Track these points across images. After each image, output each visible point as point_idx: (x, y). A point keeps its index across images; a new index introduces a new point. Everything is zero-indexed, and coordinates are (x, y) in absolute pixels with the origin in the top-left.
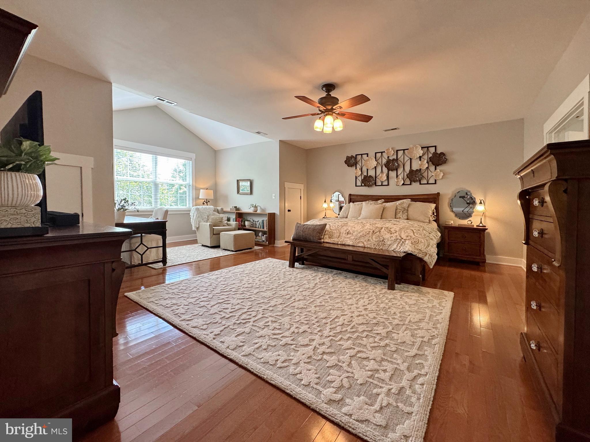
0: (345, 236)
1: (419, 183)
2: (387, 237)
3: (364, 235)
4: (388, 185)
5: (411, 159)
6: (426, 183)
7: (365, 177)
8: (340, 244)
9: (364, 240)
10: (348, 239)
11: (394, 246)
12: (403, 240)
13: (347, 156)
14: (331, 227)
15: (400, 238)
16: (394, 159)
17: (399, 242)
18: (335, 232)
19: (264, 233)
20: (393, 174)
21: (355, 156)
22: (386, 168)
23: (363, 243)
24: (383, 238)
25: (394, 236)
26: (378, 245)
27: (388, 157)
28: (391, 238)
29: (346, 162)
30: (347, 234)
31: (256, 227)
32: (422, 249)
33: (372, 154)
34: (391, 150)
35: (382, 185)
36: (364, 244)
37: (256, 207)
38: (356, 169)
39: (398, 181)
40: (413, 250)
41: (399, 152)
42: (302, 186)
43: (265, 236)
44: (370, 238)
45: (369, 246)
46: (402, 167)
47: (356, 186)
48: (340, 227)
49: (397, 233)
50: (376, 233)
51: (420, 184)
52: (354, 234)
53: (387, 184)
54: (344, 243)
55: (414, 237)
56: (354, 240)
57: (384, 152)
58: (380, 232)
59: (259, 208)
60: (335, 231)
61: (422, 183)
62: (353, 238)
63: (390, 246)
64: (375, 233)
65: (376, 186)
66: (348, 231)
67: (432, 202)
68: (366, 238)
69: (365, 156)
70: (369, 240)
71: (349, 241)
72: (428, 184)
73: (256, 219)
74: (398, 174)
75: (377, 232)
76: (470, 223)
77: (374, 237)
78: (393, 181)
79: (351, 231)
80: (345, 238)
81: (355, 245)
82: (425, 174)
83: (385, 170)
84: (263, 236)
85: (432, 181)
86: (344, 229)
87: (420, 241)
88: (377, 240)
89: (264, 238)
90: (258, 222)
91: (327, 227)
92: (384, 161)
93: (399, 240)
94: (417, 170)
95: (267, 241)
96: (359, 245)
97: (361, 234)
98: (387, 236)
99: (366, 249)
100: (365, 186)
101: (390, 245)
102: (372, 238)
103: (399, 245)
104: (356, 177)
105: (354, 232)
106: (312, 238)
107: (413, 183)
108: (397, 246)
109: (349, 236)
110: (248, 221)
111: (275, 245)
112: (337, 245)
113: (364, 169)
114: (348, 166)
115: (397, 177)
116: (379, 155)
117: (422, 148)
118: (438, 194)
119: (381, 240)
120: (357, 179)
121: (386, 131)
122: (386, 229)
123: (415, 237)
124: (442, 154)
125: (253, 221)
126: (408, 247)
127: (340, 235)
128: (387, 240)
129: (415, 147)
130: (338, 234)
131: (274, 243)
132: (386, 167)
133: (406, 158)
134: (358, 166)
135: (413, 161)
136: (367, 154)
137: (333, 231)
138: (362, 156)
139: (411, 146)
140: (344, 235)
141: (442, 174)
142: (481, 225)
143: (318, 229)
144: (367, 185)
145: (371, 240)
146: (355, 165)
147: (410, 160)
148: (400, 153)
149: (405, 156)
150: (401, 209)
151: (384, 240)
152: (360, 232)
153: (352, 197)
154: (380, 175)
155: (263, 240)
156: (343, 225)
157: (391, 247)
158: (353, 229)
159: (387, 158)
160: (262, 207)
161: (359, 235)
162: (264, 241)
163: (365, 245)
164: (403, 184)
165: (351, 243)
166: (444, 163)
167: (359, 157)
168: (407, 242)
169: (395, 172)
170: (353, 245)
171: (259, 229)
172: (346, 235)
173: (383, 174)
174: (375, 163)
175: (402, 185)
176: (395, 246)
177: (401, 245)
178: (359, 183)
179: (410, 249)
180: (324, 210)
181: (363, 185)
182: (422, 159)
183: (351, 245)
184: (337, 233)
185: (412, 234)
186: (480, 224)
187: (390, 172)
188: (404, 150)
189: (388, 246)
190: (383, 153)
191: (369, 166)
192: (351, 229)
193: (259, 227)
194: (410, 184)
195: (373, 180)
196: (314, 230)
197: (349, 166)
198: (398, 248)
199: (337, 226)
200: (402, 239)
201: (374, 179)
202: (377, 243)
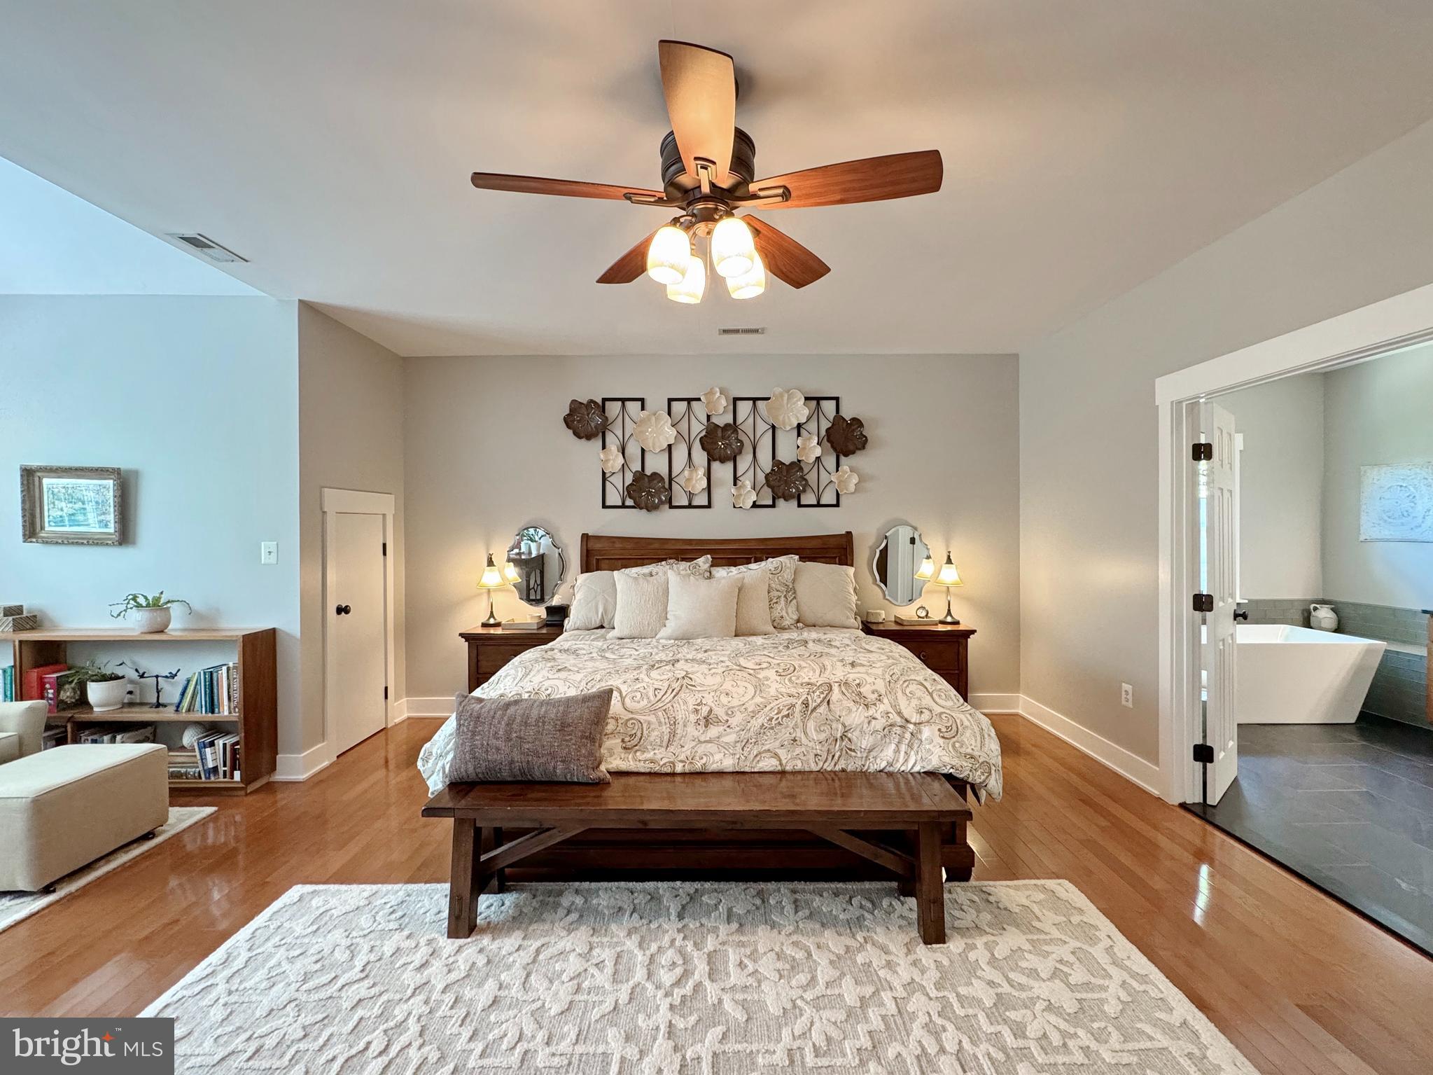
0: (696, 734)
1: (796, 503)
2: (857, 721)
3: (774, 722)
4: (709, 506)
5: (773, 427)
6: (815, 503)
7: (640, 476)
8: (683, 774)
9: (777, 743)
10: (711, 748)
11: (884, 753)
12: (911, 727)
13: (574, 402)
14: (627, 701)
15: (898, 720)
16: (727, 425)
17: (902, 737)
18: (649, 723)
19: (214, 729)
20: (723, 471)
21: (599, 401)
22: (705, 453)
23: (776, 756)
24: (843, 725)
25: (878, 716)
26: (830, 758)
27: (709, 417)
28: (869, 722)
29: (568, 421)
30: (706, 727)
31: (158, 705)
32: (976, 754)
33: (657, 402)
34: (718, 394)
35: (690, 506)
36: (780, 760)
37: (156, 605)
38: (604, 447)
39: (741, 495)
40: (955, 762)
41: (739, 403)
42: (386, 504)
43: (220, 743)
44: (799, 734)
45: (799, 766)
46: (748, 453)
47: (604, 506)
48: (669, 697)
49: (886, 701)
50: (815, 708)
51: (800, 505)
52: (734, 721)
53: (706, 503)
54: (698, 766)
55: (938, 710)
56: (739, 746)
57: (699, 399)
58: (828, 702)
59: (176, 611)
60: (652, 718)
61: (803, 502)
62: (731, 738)
63: (873, 754)
64: (812, 711)
65: (671, 507)
66: (705, 711)
67: (835, 558)
68: (785, 734)
69: (633, 407)
70: (795, 740)
71: (718, 757)
72: (819, 505)
73: (157, 664)
74: (739, 474)
75: (819, 705)
76: (924, 614)
77: (811, 725)
78: (723, 493)
79: (720, 712)
80: (700, 742)
81: (747, 769)
82: (812, 477)
83: (700, 457)
84: (212, 744)
85: (828, 498)
86: (685, 703)
87: (958, 721)
88: (822, 736)
89: (213, 757)
90: (173, 676)
91: (615, 705)
92: (698, 428)
93: (898, 730)
94: (793, 463)
95: (233, 769)
96: (761, 765)
97: (760, 721)
98: (856, 717)
99: (791, 777)
100: (637, 506)
101: (870, 751)
102: (805, 733)
103: (903, 748)
104: (604, 473)
105: (730, 712)
106: (560, 766)
107: (781, 503)
108: (897, 751)
109: (713, 731)
110: (104, 678)
111: (279, 776)
112: (669, 778)
113: (633, 450)
114: (578, 435)
115: (735, 484)
116: (679, 407)
117: (807, 399)
118: (849, 534)
119: (839, 735)
120: (607, 483)
121: (725, 331)
122: (843, 689)
123: (943, 710)
124: (857, 422)
125: (142, 676)
126: (937, 751)
127: (673, 734)
128: (857, 733)
129: (786, 395)
130: (665, 729)
131: (273, 767)
132: (703, 448)
133: (762, 427)
134: (610, 438)
135: (779, 434)
136: (642, 400)
137: (641, 718)
138: (623, 405)
139: (778, 390)
140: (692, 731)
141: (855, 480)
142: (949, 619)
143: (581, 718)
144: (643, 505)
145: (804, 740)
146: (601, 434)
147: (771, 431)
148: (744, 408)
149: (759, 420)
150: (779, 587)
151: (849, 735)
152: (754, 714)
153: (591, 545)
154: (686, 473)
155: (210, 765)
156: (676, 685)
157: (875, 758)
158: (724, 699)
159: (704, 420)
160: (197, 605)
161: (756, 723)
162: (215, 769)
163: (784, 762)
164: (755, 505)
165: (728, 764)
166: (860, 449)
167: (613, 409)
168: (926, 732)
169: (730, 465)
170: (737, 770)
171: (183, 716)
172: (701, 728)
173: (696, 470)
174: (669, 434)
175: (752, 507)
176: (889, 752)
177: (910, 746)
178: (614, 498)
179: (947, 759)
180: (480, 594)
181: (629, 502)
182: (803, 431)
183: (731, 770)
184: (660, 723)
185: (927, 701)
186: (946, 617)
187: (716, 466)
188: (755, 400)
189: (865, 755)
190: (694, 404)
191: (650, 442)
192: (717, 701)
193: (185, 704)
194: (773, 506)
195: (664, 487)
196: (563, 727)
197: (580, 437)
198: (901, 760)
199: (651, 694)
200: (907, 721)
201: (667, 486)
202: (825, 749)
